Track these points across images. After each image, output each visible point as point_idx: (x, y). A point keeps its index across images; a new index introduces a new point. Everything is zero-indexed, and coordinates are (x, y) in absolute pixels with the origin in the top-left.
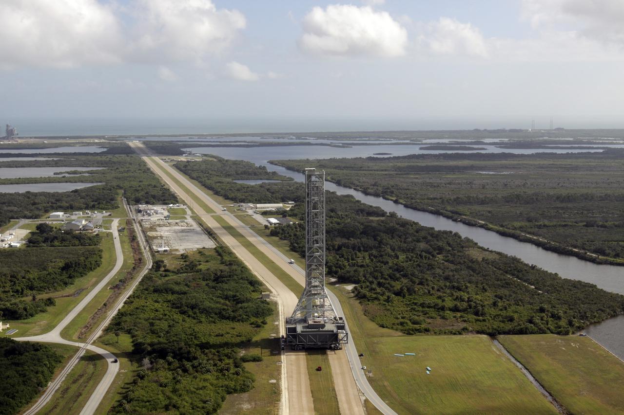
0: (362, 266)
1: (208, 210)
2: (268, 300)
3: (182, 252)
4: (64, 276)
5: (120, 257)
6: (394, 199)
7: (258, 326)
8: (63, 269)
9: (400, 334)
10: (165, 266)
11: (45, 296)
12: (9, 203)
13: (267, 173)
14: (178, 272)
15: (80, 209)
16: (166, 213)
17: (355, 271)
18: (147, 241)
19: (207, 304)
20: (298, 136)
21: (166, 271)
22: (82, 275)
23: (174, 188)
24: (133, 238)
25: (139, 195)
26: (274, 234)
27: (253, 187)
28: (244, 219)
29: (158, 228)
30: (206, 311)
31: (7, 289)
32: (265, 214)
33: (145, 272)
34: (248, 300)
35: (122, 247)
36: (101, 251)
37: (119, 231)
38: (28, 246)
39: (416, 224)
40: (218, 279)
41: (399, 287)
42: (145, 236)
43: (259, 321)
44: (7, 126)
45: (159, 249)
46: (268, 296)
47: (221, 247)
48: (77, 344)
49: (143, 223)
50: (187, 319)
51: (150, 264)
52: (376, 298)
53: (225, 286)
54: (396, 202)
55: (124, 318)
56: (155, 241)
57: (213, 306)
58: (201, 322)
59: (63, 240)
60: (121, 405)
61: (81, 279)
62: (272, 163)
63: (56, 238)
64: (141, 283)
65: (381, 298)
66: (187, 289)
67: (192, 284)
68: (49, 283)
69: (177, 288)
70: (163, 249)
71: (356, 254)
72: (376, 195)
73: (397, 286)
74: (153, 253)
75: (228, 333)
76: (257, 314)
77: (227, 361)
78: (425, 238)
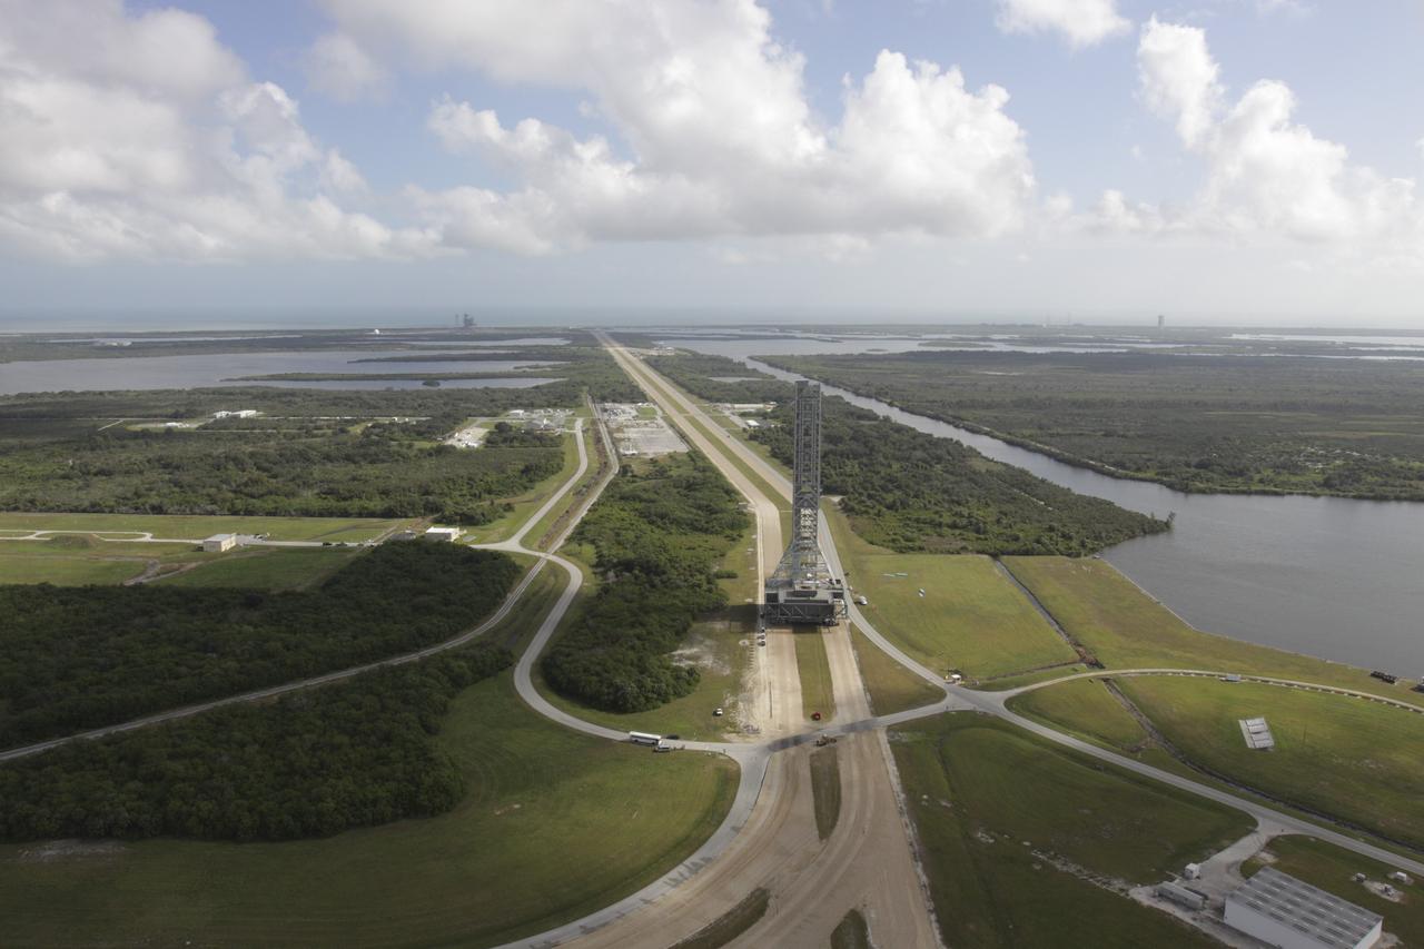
0: (851, 476)
1: (681, 410)
2: (745, 511)
3: (651, 457)
4: (525, 480)
5: (584, 462)
6: (889, 401)
7: (734, 540)
8: (523, 472)
9: (891, 552)
10: (632, 472)
11: (503, 501)
12: (467, 400)
13: (746, 370)
14: (647, 478)
15: (541, 407)
16: (634, 413)
17: (843, 481)
18: (613, 443)
19: (678, 513)
20: (782, 328)
21: (634, 476)
22: (543, 479)
23: (644, 386)
24: (599, 440)
25: (606, 392)
26: (753, 437)
27: (730, 385)
28: (722, 422)
29: (625, 430)
30: (677, 522)
31: (464, 492)
32: (744, 415)
33: (610, 477)
34: (722, 511)
35: (587, 450)
36: (563, 453)
37: (583, 431)
38: (486, 447)
39: (914, 429)
40: (691, 486)
41: (891, 500)
42: (612, 438)
43: (735, 534)
44: (466, 316)
45: (627, 453)
46: (745, 507)
47: (695, 452)
48: (537, 554)
49: (609, 423)
50: (657, 531)
51: (616, 469)
52: (866, 512)
53: (699, 495)
54: (891, 404)
55: (587, 527)
56: (623, 443)
57: (685, 516)
58: (671, 533)
59: (523, 440)
60: (584, 621)
61: (541, 483)
62: (751, 358)
63: (515, 438)
64: (607, 489)
65: (871, 511)
66: (656, 496)
67: (663, 492)
68: (509, 487)
69: (645, 496)
70: (631, 452)
71: (844, 462)
72: (869, 396)
73: (890, 498)
74: (620, 457)
75: (700, 546)
76: (732, 526)
77: (699, 577)
78: (922, 445)
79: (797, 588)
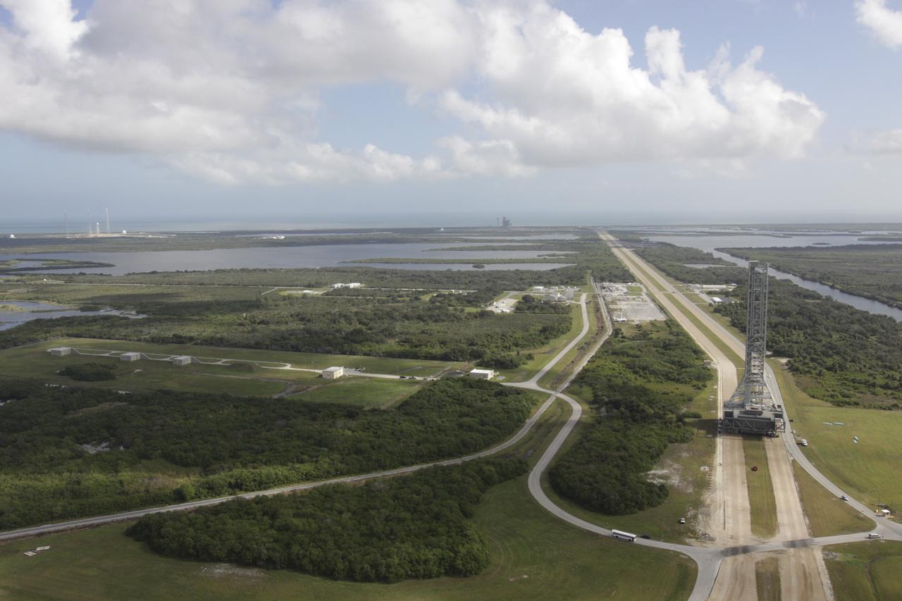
0: (797, 343)
1: (661, 288)
2: (709, 367)
3: (637, 323)
4: (542, 338)
5: (586, 325)
6: (831, 284)
7: (699, 388)
8: (541, 331)
9: (830, 405)
10: (622, 334)
11: (526, 352)
12: (503, 278)
13: (713, 259)
14: (633, 339)
15: (556, 284)
16: (625, 290)
17: (790, 347)
18: (609, 312)
19: (656, 367)
20: (743, 227)
21: (623, 337)
22: (556, 337)
23: (633, 270)
24: (598, 310)
25: (604, 274)
26: (717, 310)
27: (700, 270)
28: (693, 298)
29: (618, 303)
30: (654, 373)
31: (499, 344)
32: (710, 293)
33: (605, 337)
34: (691, 366)
35: (588, 316)
36: (572, 319)
37: (586, 303)
38: (515, 313)
39: (851, 307)
40: (666, 346)
41: (831, 363)
42: (608, 308)
43: (700, 384)
44: (504, 218)
45: (619, 320)
46: (709, 363)
47: (671, 320)
48: (549, 392)
49: (606, 298)
50: (639, 379)
51: (610, 331)
52: (809, 372)
53: (672, 353)
54: (832, 287)
55: (588, 374)
56: (615, 312)
57: (661, 368)
58: (650, 381)
59: (542, 309)
60: (581, 443)
61: (555, 340)
62: (718, 250)
63: (537, 306)
64: (602, 346)
65: (813, 371)
66: (639, 353)
67: (645, 350)
68: (531, 342)
69: (631, 352)
70: (622, 319)
71: (791, 332)
72: (814, 280)
73: (830, 362)
74: (613, 322)
75: (672, 392)
76: (698, 379)
77: (671, 416)
78: (859, 320)
79: (748, 408)
